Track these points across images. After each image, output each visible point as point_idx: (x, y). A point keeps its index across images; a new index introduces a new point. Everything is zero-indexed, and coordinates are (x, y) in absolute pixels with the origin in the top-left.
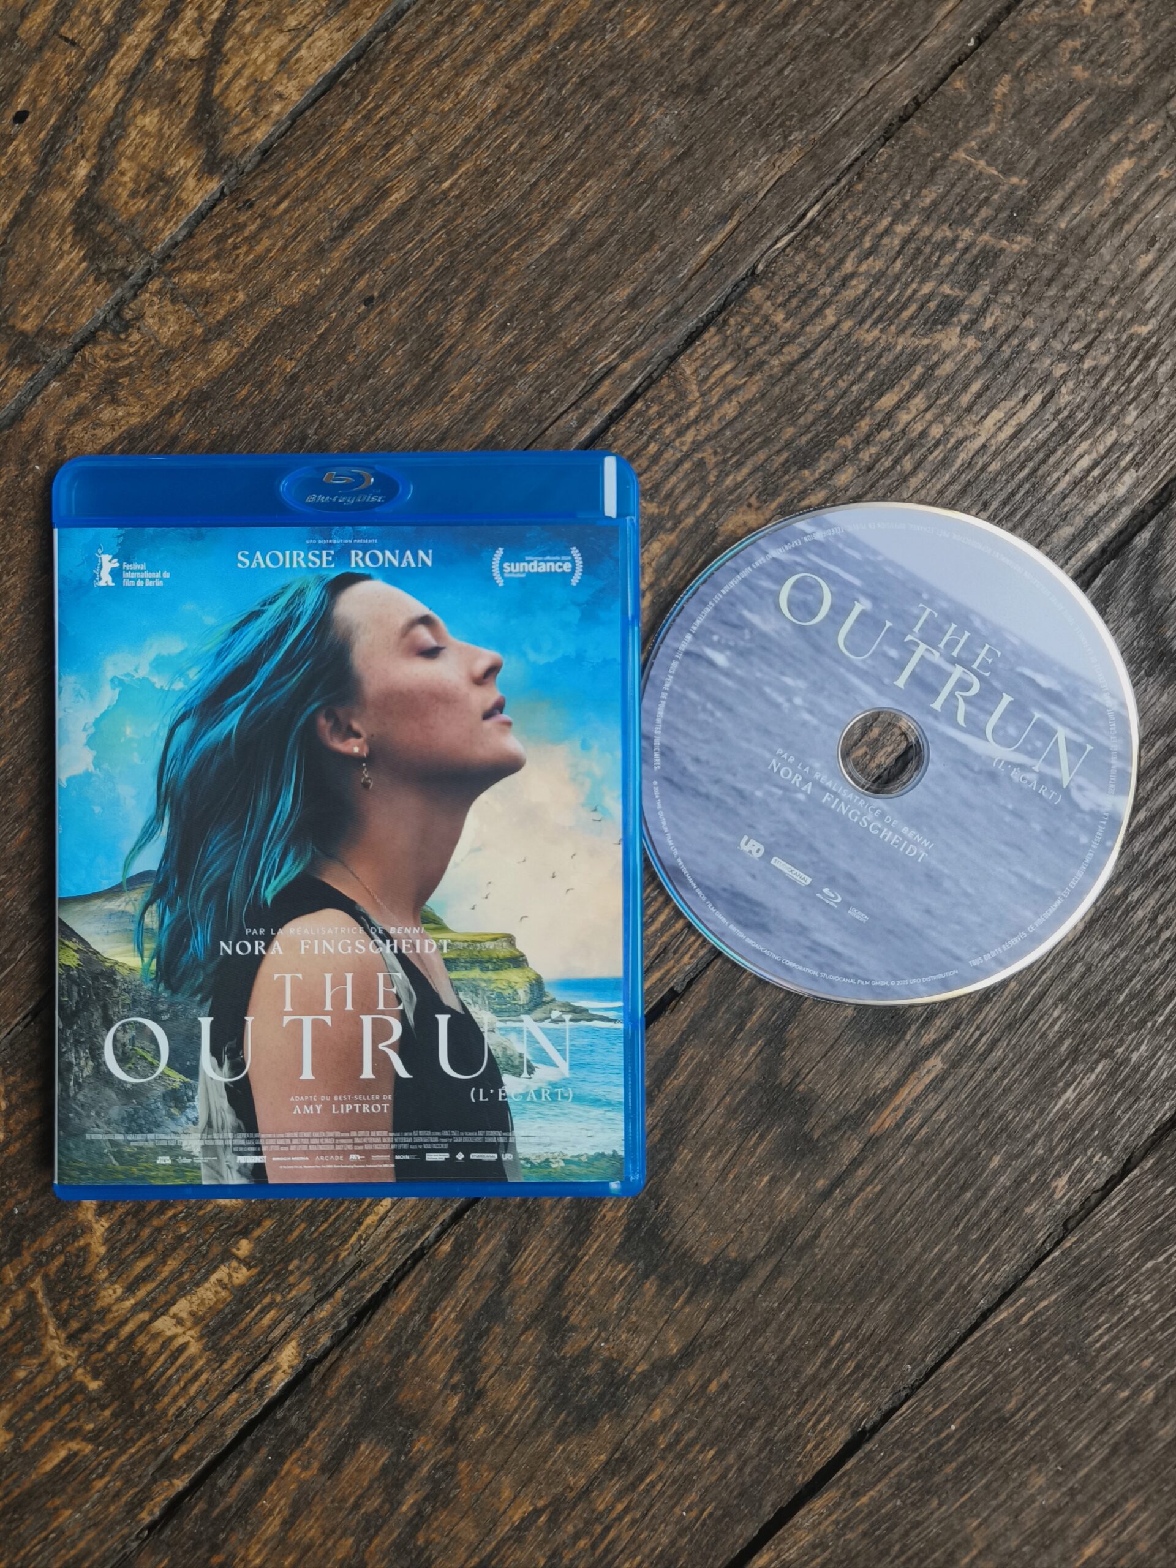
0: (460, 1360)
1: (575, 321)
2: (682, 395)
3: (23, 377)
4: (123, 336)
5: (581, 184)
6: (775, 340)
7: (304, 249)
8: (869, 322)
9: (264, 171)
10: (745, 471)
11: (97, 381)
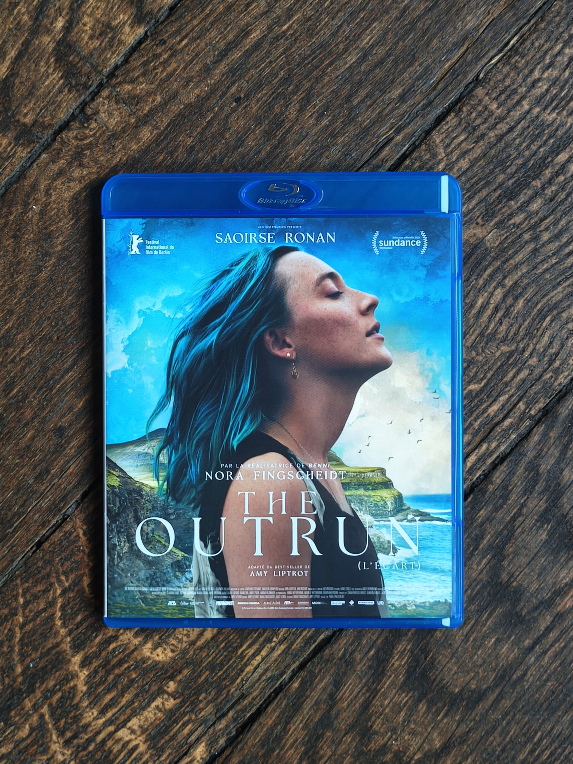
0: (305, 753)
1: (367, 110)
2: (434, 155)
3: (25, 152)
4: (86, 125)
5: (370, 25)
6: (492, 121)
7: (197, 69)
8: (550, 108)
9: (172, 21)
10: (474, 202)
11: (70, 153)
